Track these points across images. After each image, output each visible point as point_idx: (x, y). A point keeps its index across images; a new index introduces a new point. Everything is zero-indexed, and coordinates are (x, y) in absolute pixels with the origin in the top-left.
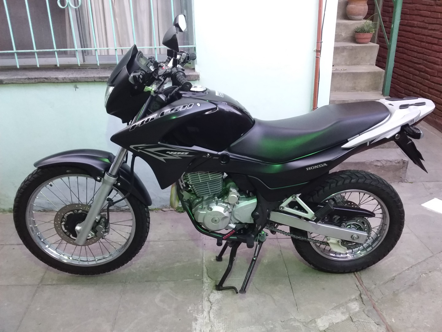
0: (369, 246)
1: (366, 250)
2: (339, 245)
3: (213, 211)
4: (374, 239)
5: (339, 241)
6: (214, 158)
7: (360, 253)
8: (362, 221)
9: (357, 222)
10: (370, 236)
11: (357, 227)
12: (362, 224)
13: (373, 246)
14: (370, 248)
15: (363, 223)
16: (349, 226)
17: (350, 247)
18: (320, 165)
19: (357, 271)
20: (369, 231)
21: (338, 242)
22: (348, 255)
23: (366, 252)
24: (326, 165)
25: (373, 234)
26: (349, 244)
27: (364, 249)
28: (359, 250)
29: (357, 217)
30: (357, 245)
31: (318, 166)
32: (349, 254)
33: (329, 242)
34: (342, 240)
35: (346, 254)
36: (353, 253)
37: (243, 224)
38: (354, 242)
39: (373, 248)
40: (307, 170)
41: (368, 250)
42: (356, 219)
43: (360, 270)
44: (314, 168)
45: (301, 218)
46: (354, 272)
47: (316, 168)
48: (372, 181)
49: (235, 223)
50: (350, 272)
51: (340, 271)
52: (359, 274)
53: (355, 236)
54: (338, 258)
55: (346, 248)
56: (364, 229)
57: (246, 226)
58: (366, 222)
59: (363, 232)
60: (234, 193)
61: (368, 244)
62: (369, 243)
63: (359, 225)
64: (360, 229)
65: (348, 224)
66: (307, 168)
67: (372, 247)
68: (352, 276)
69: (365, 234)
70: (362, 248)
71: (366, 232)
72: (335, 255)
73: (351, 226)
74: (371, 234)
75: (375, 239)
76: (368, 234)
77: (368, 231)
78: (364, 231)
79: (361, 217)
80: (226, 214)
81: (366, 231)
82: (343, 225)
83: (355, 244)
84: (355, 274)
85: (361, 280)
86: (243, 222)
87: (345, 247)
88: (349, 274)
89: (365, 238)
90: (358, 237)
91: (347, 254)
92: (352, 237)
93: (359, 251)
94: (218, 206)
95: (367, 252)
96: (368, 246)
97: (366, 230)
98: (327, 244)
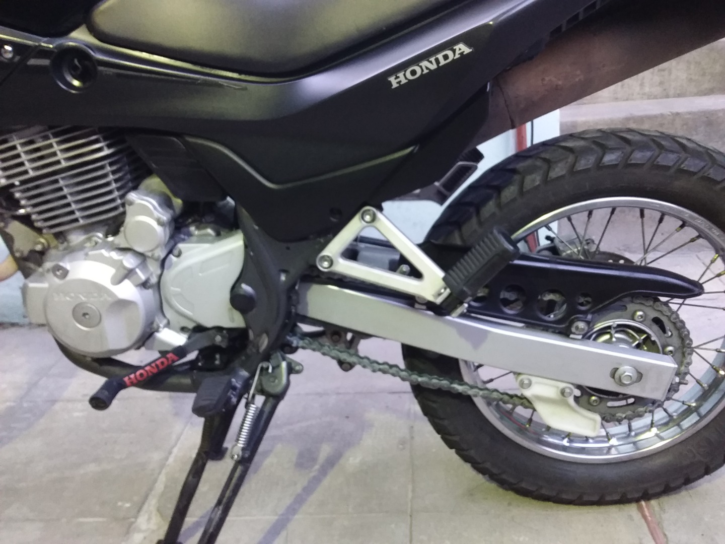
0: (688, 411)
1: (678, 425)
2: (569, 406)
3: (70, 277)
4: (705, 385)
5: (568, 391)
6: (32, 62)
7: (657, 435)
8: (653, 314)
9: (633, 319)
10: (686, 374)
11: (634, 339)
12: (656, 327)
13: (703, 410)
14: (693, 418)
15: (657, 321)
16: (607, 337)
17: (614, 415)
18: (440, 56)
19: (647, 496)
20: (683, 354)
21: (563, 392)
22: (614, 441)
23: (679, 430)
24: (466, 50)
25: (699, 367)
26: (610, 404)
27: (671, 421)
28: (652, 424)
29: (634, 297)
30: (641, 404)
31: (433, 59)
32: (618, 439)
33: (528, 393)
34: (579, 387)
35: (608, 437)
36: (633, 433)
37: (211, 332)
38: (626, 397)
39: (702, 418)
40: (395, 85)
41: (686, 423)
42: (631, 307)
43: (657, 495)
44: (419, 73)
45: (417, 306)
46: (637, 500)
47: (426, 71)
48: (686, 159)
49: (183, 329)
50: (623, 500)
51: (586, 498)
52: (657, 508)
53: (627, 371)
54: (582, 451)
55: (598, 418)
56: (664, 347)
57: (218, 338)
58: (669, 318)
59: (661, 355)
60: (145, 211)
61: (683, 403)
62: (689, 401)
63: (644, 332)
64: (647, 344)
65: (599, 326)
66: (392, 79)
67: (699, 415)
68: (631, 518)
69: (668, 363)
70: (663, 418)
71: (669, 357)
72: (570, 441)
73: (611, 338)
74: (689, 364)
75: (710, 386)
76: (680, 364)
77: (679, 355)
78: (664, 353)
79: (647, 297)
80: (127, 291)
81: (671, 352)
82: (577, 328)
83: (631, 400)
84: (640, 509)
85: (662, 528)
86: (208, 323)
87: (595, 412)
88: (622, 506)
89: (668, 379)
90: (640, 376)
91: (609, 440)
92: (617, 376)
93: (652, 427)
94: (89, 260)
95: (682, 430)
96: (686, 410)
97: (670, 348)
98: (527, 402)
